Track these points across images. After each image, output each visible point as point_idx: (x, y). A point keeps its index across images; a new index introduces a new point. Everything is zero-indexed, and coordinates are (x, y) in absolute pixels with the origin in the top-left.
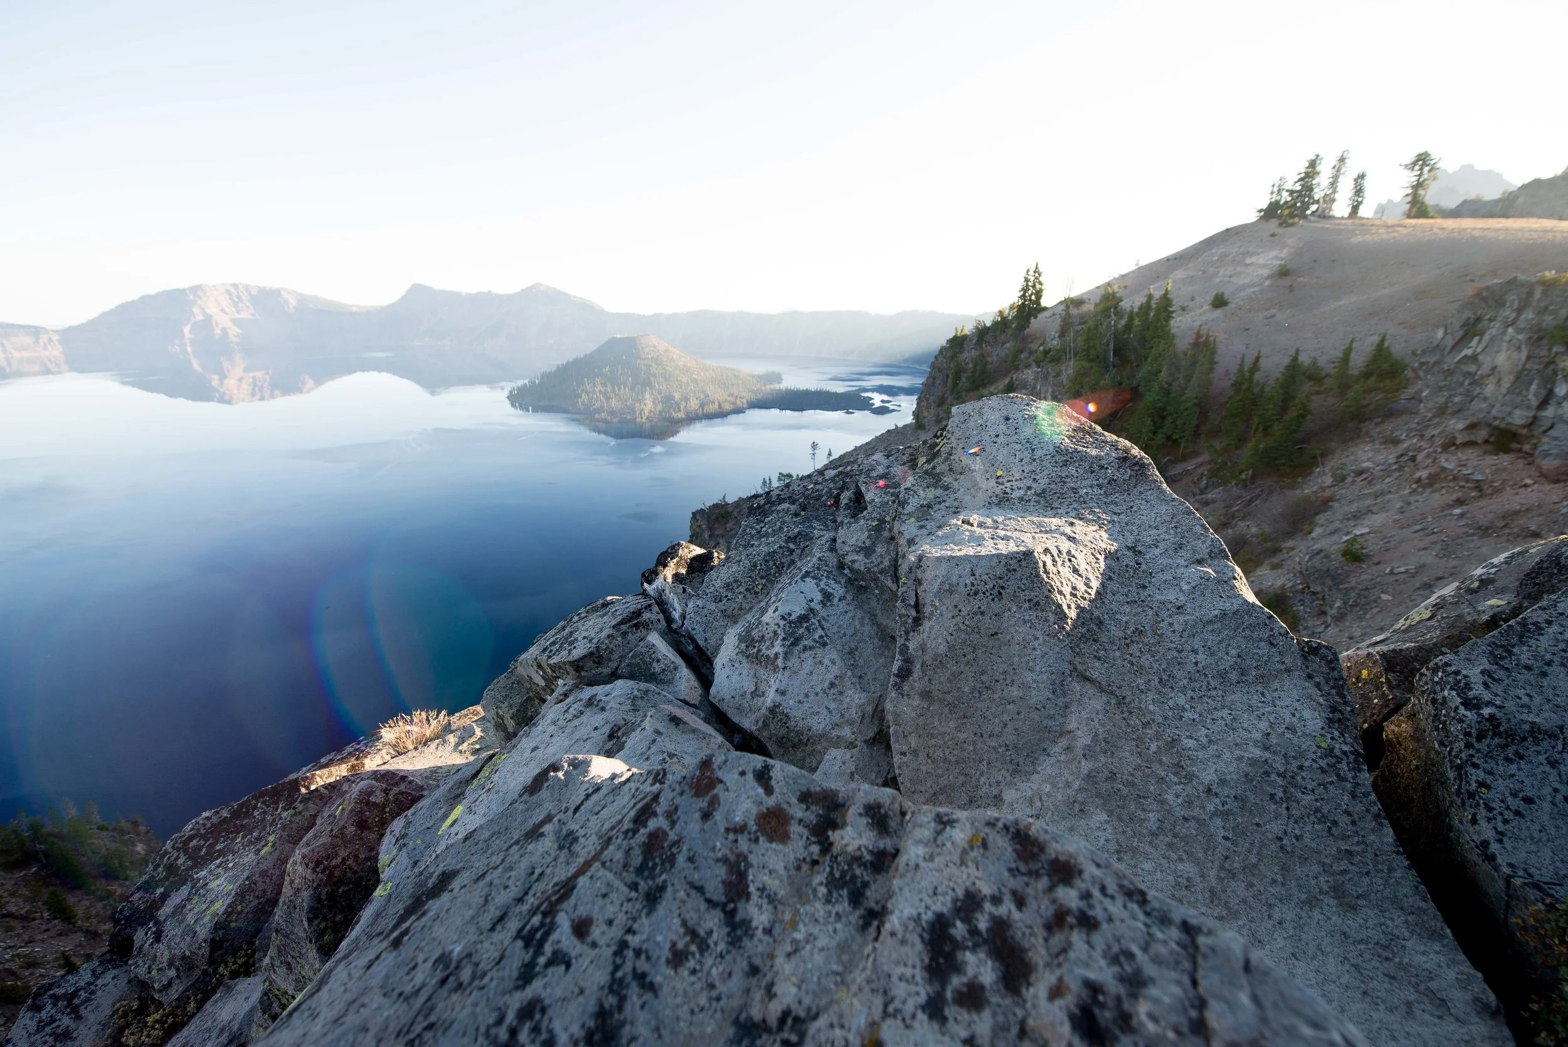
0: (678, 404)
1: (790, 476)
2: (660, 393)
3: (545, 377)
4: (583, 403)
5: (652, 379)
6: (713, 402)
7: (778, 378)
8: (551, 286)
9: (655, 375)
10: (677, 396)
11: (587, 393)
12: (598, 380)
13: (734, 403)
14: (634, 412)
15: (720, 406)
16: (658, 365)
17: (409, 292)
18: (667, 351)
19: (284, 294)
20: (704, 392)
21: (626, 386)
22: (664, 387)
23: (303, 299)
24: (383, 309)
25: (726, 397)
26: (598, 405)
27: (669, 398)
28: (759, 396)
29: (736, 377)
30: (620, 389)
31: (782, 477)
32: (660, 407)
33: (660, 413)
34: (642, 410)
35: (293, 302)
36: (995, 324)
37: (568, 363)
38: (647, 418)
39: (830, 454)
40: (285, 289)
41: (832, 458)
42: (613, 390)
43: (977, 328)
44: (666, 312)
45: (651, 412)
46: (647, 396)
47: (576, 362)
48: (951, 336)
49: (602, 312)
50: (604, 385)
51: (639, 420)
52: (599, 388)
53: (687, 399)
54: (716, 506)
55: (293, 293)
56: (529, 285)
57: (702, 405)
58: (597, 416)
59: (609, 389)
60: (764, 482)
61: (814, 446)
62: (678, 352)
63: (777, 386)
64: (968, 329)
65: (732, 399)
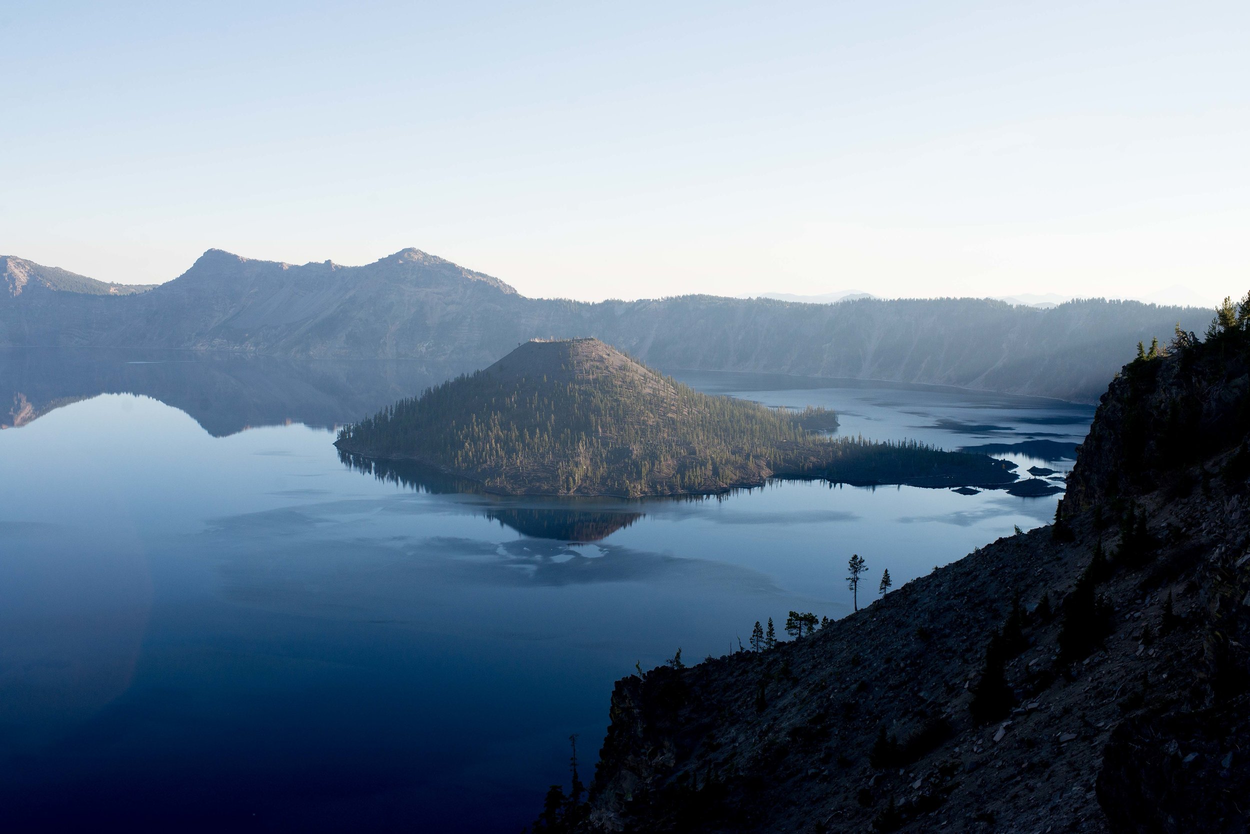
0: (636, 465)
1: (810, 620)
2: (605, 444)
3: (404, 409)
4: (466, 459)
5: (593, 418)
6: (703, 464)
7: (829, 421)
8: (431, 253)
9: (597, 411)
10: (636, 450)
11: (474, 440)
12: (497, 417)
13: (743, 467)
14: (556, 477)
15: (716, 472)
16: (605, 392)
17: (199, 263)
18: (623, 368)
19: (11, 264)
20: (687, 444)
21: (544, 429)
22: (613, 432)
23: (37, 273)
24: (157, 291)
25: (727, 455)
26: (491, 462)
27: (620, 454)
28: (791, 455)
29: (749, 418)
30: (532, 434)
31: (795, 620)
32: (602, 470)
33: (604, 479)
34: (571, 474)
35: (22, 277)
36: (1215, 340)
37: (445, 386)
38: (579, 490)
39: (886, 581)
40: (14, 258)
41: (889, 590)
42: (521, 437)
43: (1179, 345)
44: (626, 299)
45: (585, 478)
46: (581, 448)
47: (461, 384)
48: (1131, 358)
49: (514, 297)
50: (505, 426)
51: (562, 492)
52: (496, 431)
53: (653, 456)
54: (661, 672)
55: (22, 264)
56: (393, 252)
57: (682, 469)
58: (488, 482)
59: (515, 433)
60: (758, 630)
61: (856, 564)
62: (642, 370)
63: (827, 437)
64: (1164, 347)
65: (739, 459)
